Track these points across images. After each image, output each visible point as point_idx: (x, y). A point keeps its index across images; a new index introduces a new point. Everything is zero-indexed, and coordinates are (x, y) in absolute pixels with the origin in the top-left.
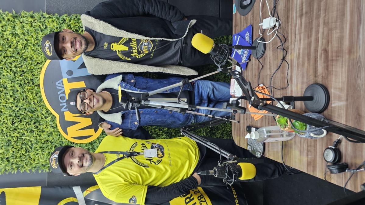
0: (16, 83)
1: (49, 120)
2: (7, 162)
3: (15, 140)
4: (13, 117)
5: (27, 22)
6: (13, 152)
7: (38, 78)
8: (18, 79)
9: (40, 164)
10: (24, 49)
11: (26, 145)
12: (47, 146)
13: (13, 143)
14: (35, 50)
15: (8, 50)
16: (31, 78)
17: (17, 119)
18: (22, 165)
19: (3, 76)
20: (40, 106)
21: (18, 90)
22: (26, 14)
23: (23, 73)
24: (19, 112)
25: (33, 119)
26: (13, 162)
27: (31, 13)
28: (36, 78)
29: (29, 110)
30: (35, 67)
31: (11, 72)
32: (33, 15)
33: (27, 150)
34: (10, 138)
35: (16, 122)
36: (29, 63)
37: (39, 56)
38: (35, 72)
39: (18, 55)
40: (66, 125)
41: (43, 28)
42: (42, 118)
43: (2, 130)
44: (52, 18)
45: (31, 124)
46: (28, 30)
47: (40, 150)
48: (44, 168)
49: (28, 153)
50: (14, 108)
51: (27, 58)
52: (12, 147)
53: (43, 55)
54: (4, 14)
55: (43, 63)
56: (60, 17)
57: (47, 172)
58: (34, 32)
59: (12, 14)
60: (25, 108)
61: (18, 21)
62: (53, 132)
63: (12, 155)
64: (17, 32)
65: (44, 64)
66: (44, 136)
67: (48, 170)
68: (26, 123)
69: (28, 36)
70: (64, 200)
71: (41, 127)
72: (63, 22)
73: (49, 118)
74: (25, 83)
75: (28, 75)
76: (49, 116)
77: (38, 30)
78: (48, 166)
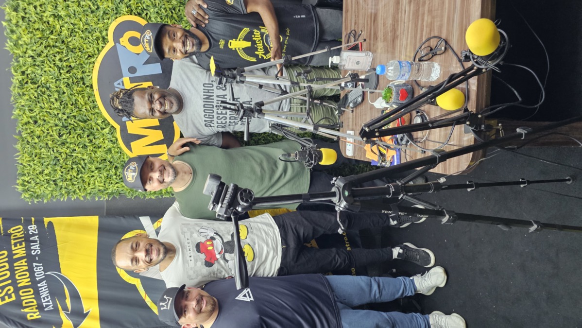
0: (62, 82)
1: (107, 133)
2: (54, 186)
3: (63, 157)
4: (60, 127)
6: (62, 172)
7: (90, 77)
8: (65, 77)
9: (96, 189)
10: (71, 36)
11: (77, 165)
12: (105, 166)
13: (61, 161)
14: (85, 38)
15: (49, 37)
16: (81, 76)
17: (65, 130)
18: (73, 190)
19: (44, 73)
20: (94, 114)
21: (65, 91)
23: (70, 68)
24: (66, 121)
25: (87, 130)
26: (62, 186)
28: (87, 76)
29: (81, 119)
30: (86, 61)
31: (55, 67)
33: (78, 171)
34: (57, 155)
36: (78, 56)
37: (90, 46)
38: (87, 67)
39: (63, 45)
40: (129, 138)
41: (94, 8)
42: (97, 130)
43: (47, 144)
45: (84, 137)
46: (75, 11)
47: (96, 172)
48: (101, 195)
49: (80, 176)
50: (60, 116)
51: (75, 48)
52: (60, 165)
53: (95, 46)
55: (96, 56)
57: (105, 199)
58: (82, 14)
60: (75, 117)
63: (60, 177)
64: (60, 14)
65: (97, 58)
66: (100, 153)
67: (107, 198)
68: (77, 135)
69: (74, 19)
70: (130, 232)
71: (97, 142)
72: (121, 1)
73: (107, 130)
74: (73, 83)
75: (76, 72)
76: (106, 128)
77: (88, 11)
78: (107, 191)
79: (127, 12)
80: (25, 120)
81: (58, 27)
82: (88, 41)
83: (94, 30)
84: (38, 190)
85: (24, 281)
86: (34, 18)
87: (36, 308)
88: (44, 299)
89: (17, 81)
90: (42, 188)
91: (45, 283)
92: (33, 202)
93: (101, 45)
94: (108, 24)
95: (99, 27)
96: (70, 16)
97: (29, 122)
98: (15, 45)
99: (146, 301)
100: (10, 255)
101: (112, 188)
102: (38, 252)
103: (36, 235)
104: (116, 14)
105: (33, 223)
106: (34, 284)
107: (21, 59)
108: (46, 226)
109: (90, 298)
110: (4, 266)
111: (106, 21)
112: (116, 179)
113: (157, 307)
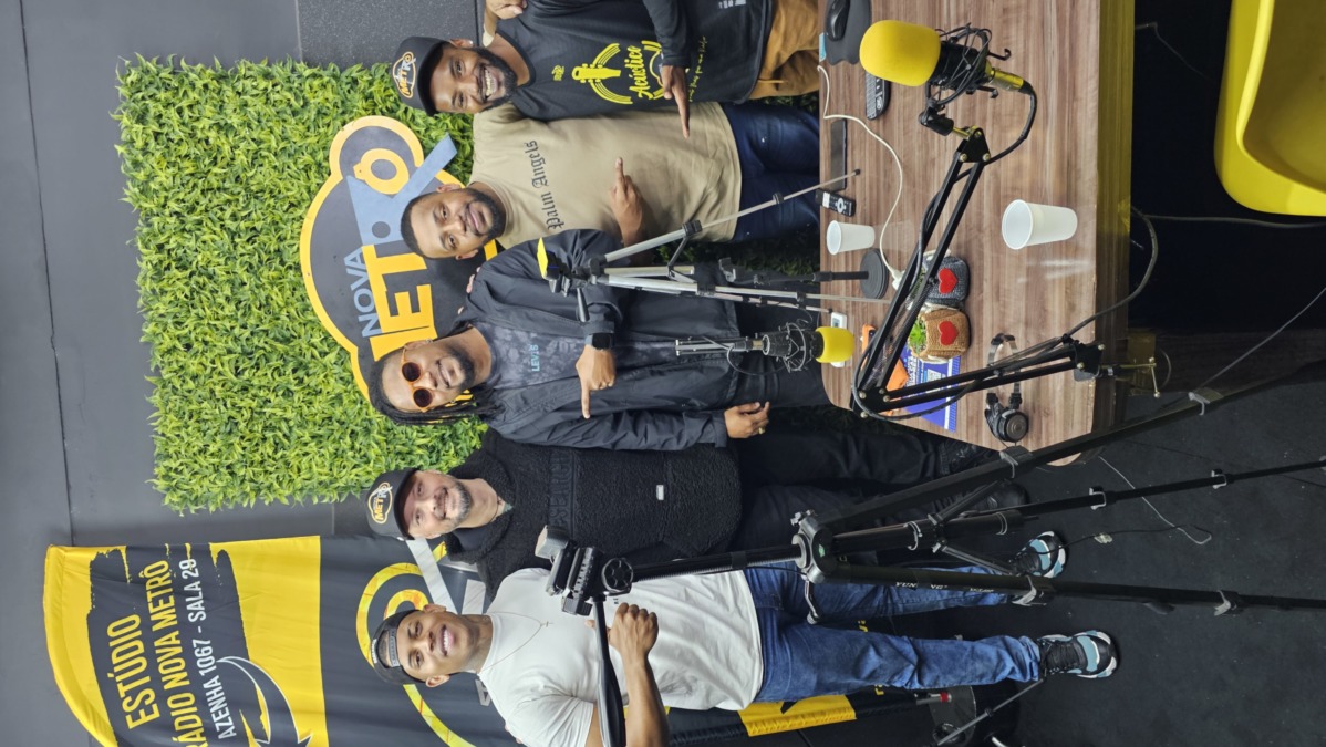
0: (238, 262)
1: (333, 362)
2: (229, 477)
3: (244, 417)
4: (237, 355)
5: (255, 92)
6: (244, 449)
7: (295, 248)
8: (243, 251)
9: (315, 481)
10: (253, 165)
11: (274, 431)
12: (329, 432)
13: (242, 426)
14: (281, 169)
15: (209, 171)
16: (276, 247)
17: (247, 361)
18: (267, 483)
19: (202, 245)
20: (305, 325)
21: (245, 280)
22: (249, 69)
23: (253, 233)
24: (250, 343)
25: (291, 359)
26: (244, 476)
27: (263, 65)
28: (289, 246)
29: (278, 336)
30: (286, 216)
31: (224, 232)
32: (270, 70)
33: (277, 444)
34: (233, 413)
35: (244, 370)
36: (269, 206)
37: (293, 185)
38: (287, 229)
39: (238, 184)
41: (297, 105)
42: (313, 357)
43: (212, 391)
44: (321, 76)
45: (287, 372)
46: (259, 114)
47: (313, 444)
48: (324, 492)
49: (280, 453)
50: (237, 331)
51: (262, 191)
52: (240, 434)
53: (302, 182)
54: (192, 71)
55: (304, 205)
56: (341, 71)
57: (333, 500)
58: (275, 119)
59: (216, 71)
60: (266, 332)
61: (230, 89)
62: (344, 395)
63: (240, 457)
64: (229, 121)
65: (308, 207)
66: (320, 405)
67: (336, 497)
68: (271, 370)
69: (259, 130)
70: (384, 570)
71: (312, 382)
72: (352, 88)
73: (332, 357)
74: (261, 262)
75: (266, 240)
76: (330, 352)
77: (286, 112)
78: (337, 485)
79: (366, 110)
80: (168, 343)
81: (226, 148)
82: (289, 174)
83: (300, 150)
84: (197, 487)
85: (176, 679)
86: (179, 133)
87: (202, 735)
88: (217, 715)
89: (150, 266)
90: (206, 483)
91: (218, 681)
92: (186, 511)
93: (314, 180)
94: (327, 136)
95: (309, 144)
96: (249, 126)
97: (175, 347)
98: (142, 192)
99: (423, 714)
100: (146, 624)
101: (347, 477)
102: (201, 616)
103: (195, 580)
104: (343, 113)
105: (189, 555)
106: (196, 682)
107: (155, 220)
108: (215, 561)
109: (308, 712)
110: (136, 648)
111: (322, 130)
112: (354, 457)
113: (446, 729)
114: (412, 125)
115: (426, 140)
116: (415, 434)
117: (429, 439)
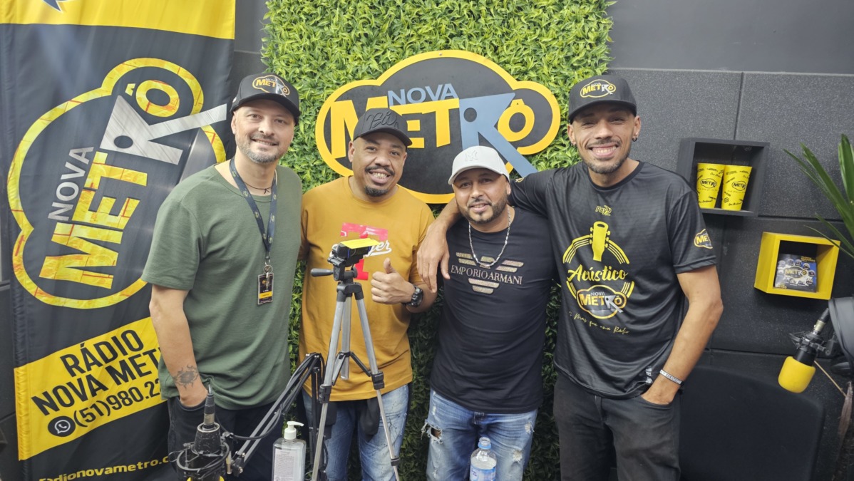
1: (371, 66)
5: (587, 29)
7: (464, 48)
8: (462, 7)
9: (279, 41)
10: (530, 22)
11: (321, 14)
12: (316, 57)
14: (525, 43)
16: (464, 33)
18: (282, 5)
20: (402, 48)
21: (440, 6)
22: (605, 28)
23: (476, 16)
24: (392, 4)
25: (376, 32)
27: (607, 38)
28: (464, 42)
29: (395, 26)
30: (487, 42)
32: (603, 43)
33: (311, 15)
36: (496, 30)
37: (511, 51)
38: (477, 42)
39: (515, 8)
41: (574, 60)
42: (377, 50)
45: (365, 29)
46: (569, 31)
47: (308, 43)
48: (270, 48)
49: (303, 17)
51: (509, 27)
53: (513, 58)
55: (495, 58)
57: (262, 54)
58: (564, 42)
60: (398, 17)
61: (590, 11)
62: (345, 72)
64: (565, 7)
65: (494, 61)
66: (338, 52)
67: (264, 56)
68: (368, 17)
71: (357, 48)
73: (374, 65)
74: (453, 19)
75: (470, 26)
76: (379, 65)
77: (569, 51)
78: (275, 58)
82: (520, 49)
83: (538, 59)
93: (513, 68)
94: (548, 82)
95: (543, 67)
99: (69, 102)
104: (565, 96)
109: (82, 12)
111: (553, 78)
112: (294, 73)
113: (53, 119)
114: (551, 148)
115: (538, 157)
116: (308, 123)
117: (303, 132)
